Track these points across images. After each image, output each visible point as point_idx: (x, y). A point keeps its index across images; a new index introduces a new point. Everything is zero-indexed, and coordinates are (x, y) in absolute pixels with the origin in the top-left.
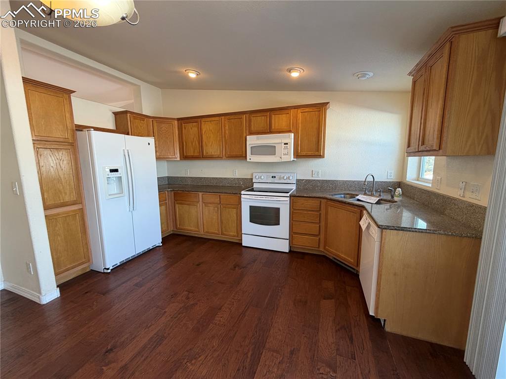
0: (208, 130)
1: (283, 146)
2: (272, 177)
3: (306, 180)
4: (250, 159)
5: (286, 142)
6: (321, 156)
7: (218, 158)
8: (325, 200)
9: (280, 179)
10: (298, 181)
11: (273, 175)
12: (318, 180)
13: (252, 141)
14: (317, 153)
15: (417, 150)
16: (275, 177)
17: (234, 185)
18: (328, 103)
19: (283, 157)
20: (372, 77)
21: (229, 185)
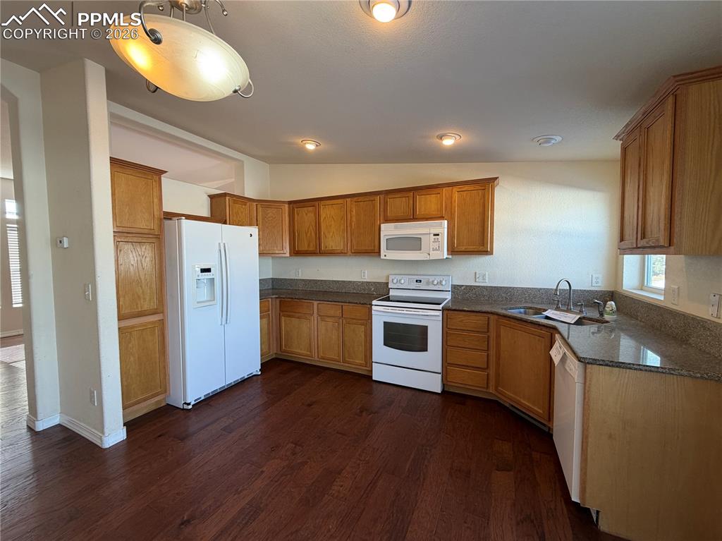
0: (328, 216)
1: (433, 237)
2: (417, 281)
3: (467, 286)
4: (385, 256)
5: (436, 232)
6: (487, 252)
7: (341, 253)
8: (496, 317)
9: (428, 283)
10: (454, 287)
11: (419, 278)
12: (484, 287)
13: (388, 230)
14: (481, 248)
15: (635, 246)
16: (420, 281)
17: (362, 292)
18: (497, 178)
19: (431, 252)
20: (560, 142)
21: (355, 291)
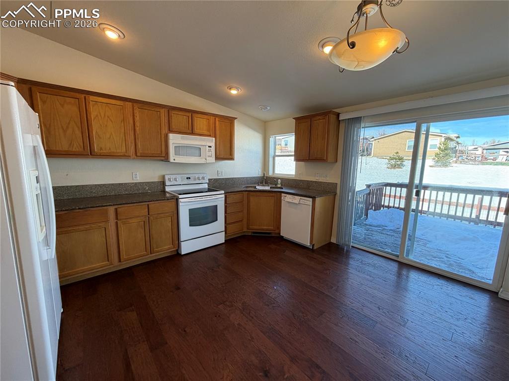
0: (103, 116)
1: (208, 148)
2: (187, 178)
3: (215, 179)
4: (174, 160)
5: (210, 145)
6: (232, 159)
7: (125, 156)
8: (247, 192)
9: (195, 179)
10: (209, 180)
11: (188, 176)
12: (223, 179)
13: (175, 140)
14: (230, 157)
15: (308, 159)
16: (190, 178)
17: (136, 192)
18: (236, 118)
19: (207, 158)
20: (270, 109)
21: (127, 192)
